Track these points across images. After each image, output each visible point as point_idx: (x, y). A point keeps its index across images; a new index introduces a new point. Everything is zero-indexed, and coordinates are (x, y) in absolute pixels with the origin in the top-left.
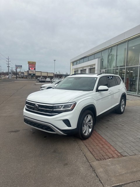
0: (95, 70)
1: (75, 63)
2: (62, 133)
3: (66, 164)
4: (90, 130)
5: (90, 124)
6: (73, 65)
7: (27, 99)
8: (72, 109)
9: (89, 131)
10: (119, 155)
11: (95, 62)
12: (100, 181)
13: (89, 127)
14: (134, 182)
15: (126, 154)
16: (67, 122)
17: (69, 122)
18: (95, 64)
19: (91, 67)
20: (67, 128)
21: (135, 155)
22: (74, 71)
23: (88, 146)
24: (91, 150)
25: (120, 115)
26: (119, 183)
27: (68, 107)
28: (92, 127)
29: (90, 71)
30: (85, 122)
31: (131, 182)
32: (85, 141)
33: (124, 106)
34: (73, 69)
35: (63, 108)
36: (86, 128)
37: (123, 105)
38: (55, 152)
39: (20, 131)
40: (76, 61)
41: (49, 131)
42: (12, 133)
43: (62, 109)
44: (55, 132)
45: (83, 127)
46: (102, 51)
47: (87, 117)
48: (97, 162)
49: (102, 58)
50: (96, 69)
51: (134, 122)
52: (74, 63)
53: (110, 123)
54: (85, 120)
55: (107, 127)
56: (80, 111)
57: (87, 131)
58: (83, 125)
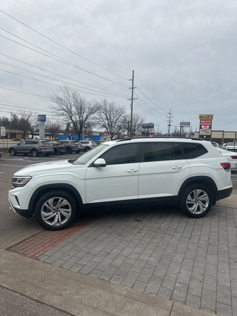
2: (15, 212)
4: (65, 221)
8: (24, 185)
9: (59, 222)
10: (37, 256)
17: (18, 199)
20: (18, 207)
28: (68, 217)
32: (45, 232)
33: (206, 204)
35: (19, 182)
54: (48, 203)
55: (110, 227)
56: (33, 189)
57: (56, 220)
58: (46, 210)
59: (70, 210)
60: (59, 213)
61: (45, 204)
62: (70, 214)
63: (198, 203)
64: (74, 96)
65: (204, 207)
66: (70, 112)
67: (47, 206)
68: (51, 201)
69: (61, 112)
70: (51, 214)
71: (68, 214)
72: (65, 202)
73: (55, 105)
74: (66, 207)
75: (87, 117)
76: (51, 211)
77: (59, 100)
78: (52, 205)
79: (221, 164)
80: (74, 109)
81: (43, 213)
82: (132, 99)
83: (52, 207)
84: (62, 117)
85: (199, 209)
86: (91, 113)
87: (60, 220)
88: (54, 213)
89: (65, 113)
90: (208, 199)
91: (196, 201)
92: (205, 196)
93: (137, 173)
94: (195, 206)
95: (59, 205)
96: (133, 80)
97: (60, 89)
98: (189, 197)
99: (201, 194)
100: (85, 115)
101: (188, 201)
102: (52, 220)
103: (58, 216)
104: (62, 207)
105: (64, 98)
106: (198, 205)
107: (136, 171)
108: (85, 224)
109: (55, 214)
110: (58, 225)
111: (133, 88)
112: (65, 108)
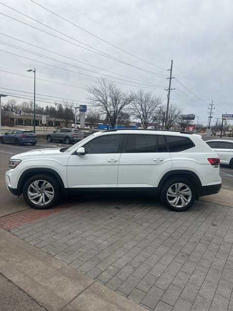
2: (9, 190)
8: (15, 167)
9: (43, 202)
54: (33, 185)
55: (88, 211)
56: (21, 171)
57: (40, 200)
58: (32, 190)
59: (53, 193)
60: (43, 194)
61: (31, 185)
62: (53, 196)
63: (179, 196)
64: (110, 87)
65: (185, 202)
66: (105, 103)
67: (33, 187)
68: (36, 183)
69: (98, 102)
70: (36, 195)
71: (51, 195)
72: (49, 185)
73: (92, 96)
74: (50, 190)
75: (121, 108)
76: (36, 192)
77: (96, 91)
78: (38, 187)
79: (209, 159)
80: (109, 100)
81: (29, 193)
82: (170, 89)
83: (37, 189)
84: (98, 108)
85: (180, 203)
86: (125, 104)
87: (44, 200)
88: (39, 193)
89: (101, 104)
90: (191, 194)
91: (178, 195)
92: (188, 191)
93: (117, 163)
94: (176, 200)
95: (43, 187)
96: (171, 70)
97: (97, 81)
98: (170, 190)
99: (184, 188)
100: (119, 106)
101: (169, 193)
102: (37, 199)
103: (42, 197)
104: (46, 189)
105: (101, 90)
106: (180, 199)
107: (115, 161)
108: (67, 207)
109: (40, 195)
110: (42, 204)
111: (171, 78)
112: (101, 98)
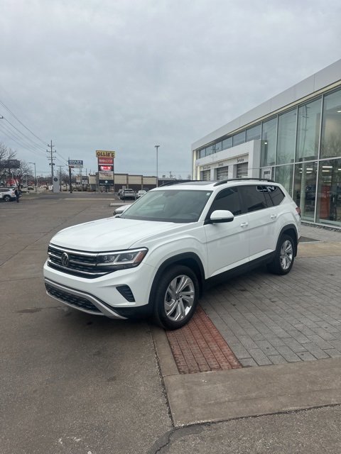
0: (247, 169)
1: (203, 152)
2: (116, 315)
3: (114, 379)
4: (188, 310)
5: (189, 296)
6: (199, 156)
7: (51, 242)
8: (138, 264)
9: (183, 313)
10: (236, 363)
11: (248, 149)
12: (170, 413)
13: (185, 304)
14: (242, 418)
15: (251, 362)
16: (125, 291)
17: (130, 290)
18: (247, 155)
19: (238, 161)
20: (127, 304)
21: (273, 364)
22: (201, 172)
23: (174, 343)
24: (177, 352)
25: (280, 278)
26: (208, 418)
27: (130, 259)
28: (192, 303)
29: (238, 171)
30: (170, 292)
31: (233, 419)
32: (170, 334)
33: (291, 257)
34: (199, 168)
35: (118, 261)
36: (177, 306)
37: (288, 254)
38: (99, 353)
39: (43, 310)
40: (205, 147)
41: (89, 309)
42: (24, 315)
43: (115, 264)
44: (100, 311)
45: (166, 303)
46: (263, 122)
47: (179, 280)
48: (179, 377)
49: (266, 138)
50: (250, 165)
51: (306, 294)
52: (199, 152)
53: (247, 294)
54: (171, 288)
56: (155, 268)
57: (179, 311)
58: (169, 298)
59: (192, 291)
60: (180, 299)
62: (192, 297)
65: (290, 261)
68: (173, 283)
70: (174, 304)
72: (188, 281)
78: (175, 290)
79: (296, 209)
85: (287, 263)
87: (184, 310)
90: (292, 251)
92: (290, 248)
93: (248, 228)
99: (288, 246)
101: (281, 255)
102: (175, 313)
103: (180, 305)
104: (184, 290)
107: (247, 225)
109: (177, 302)
110: (183, 317)
